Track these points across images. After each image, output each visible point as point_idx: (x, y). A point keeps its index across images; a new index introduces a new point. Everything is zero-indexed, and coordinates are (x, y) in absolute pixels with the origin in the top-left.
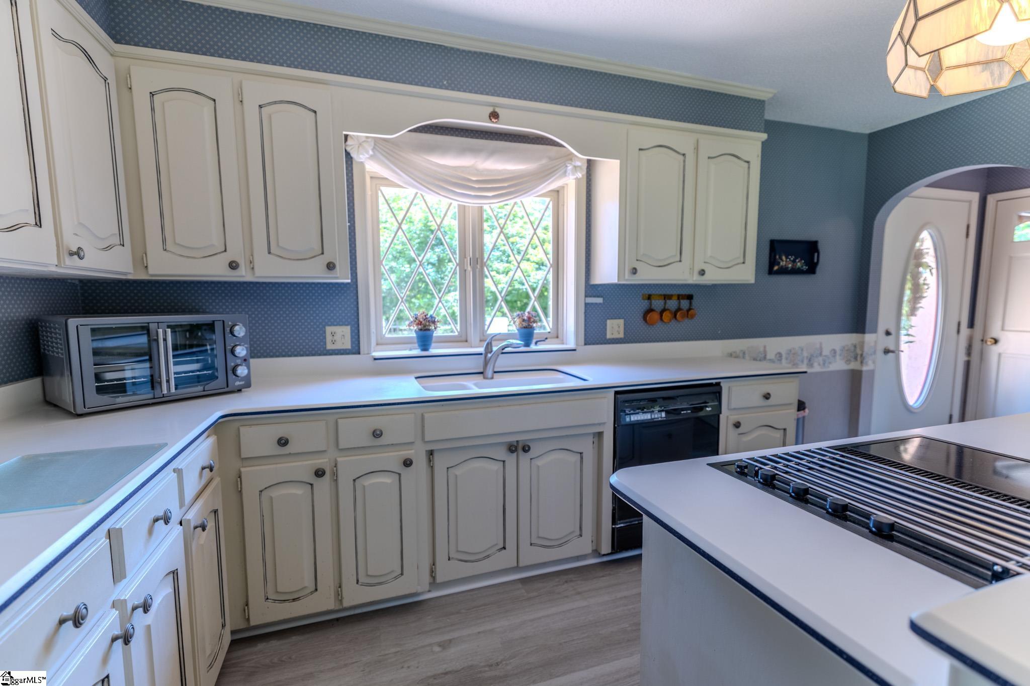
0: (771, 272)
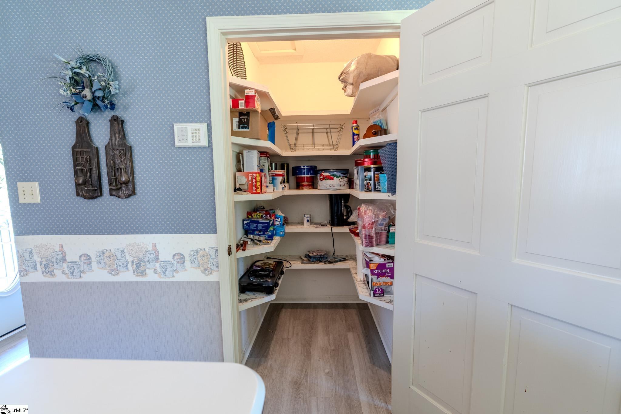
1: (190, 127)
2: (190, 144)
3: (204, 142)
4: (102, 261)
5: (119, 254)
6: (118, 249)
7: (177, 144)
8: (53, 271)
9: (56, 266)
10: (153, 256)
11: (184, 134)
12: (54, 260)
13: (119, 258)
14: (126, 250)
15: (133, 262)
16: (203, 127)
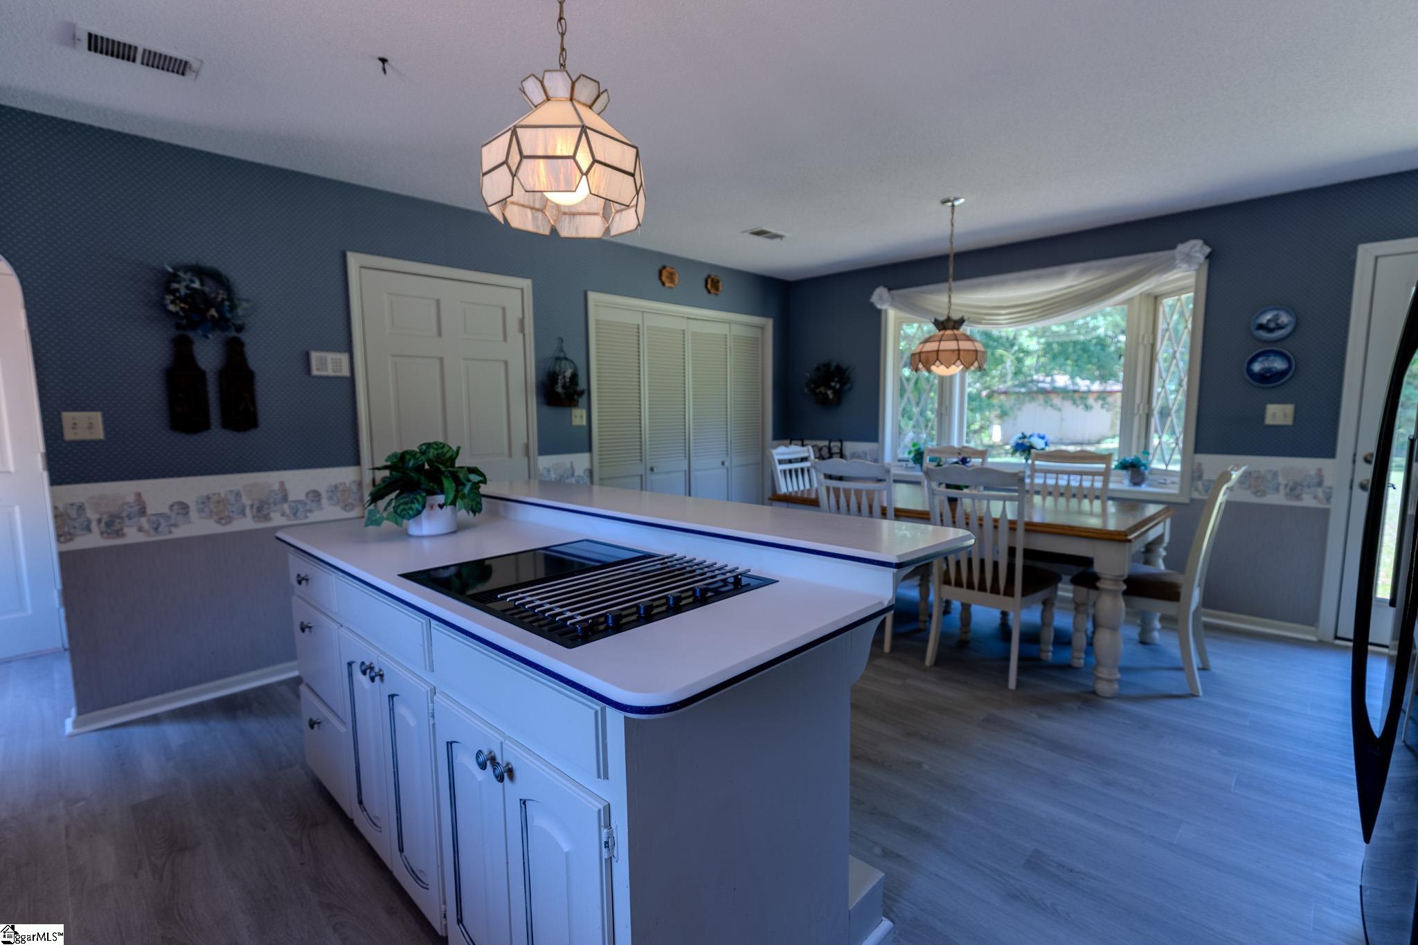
1: (330, 356)
2: (330, 373)
3: (346, 372)
4: (207, 510)
5: (232, 498)
6: (231, 491)
7: (315, 372)
8: (121, 529)
9: (127, 522)
10: (280, 496)
11: (323, 363)
12: (125, 514)
13: (233, 501)
14: (243, 493)
15: (252, 506)
16: (344, 357)
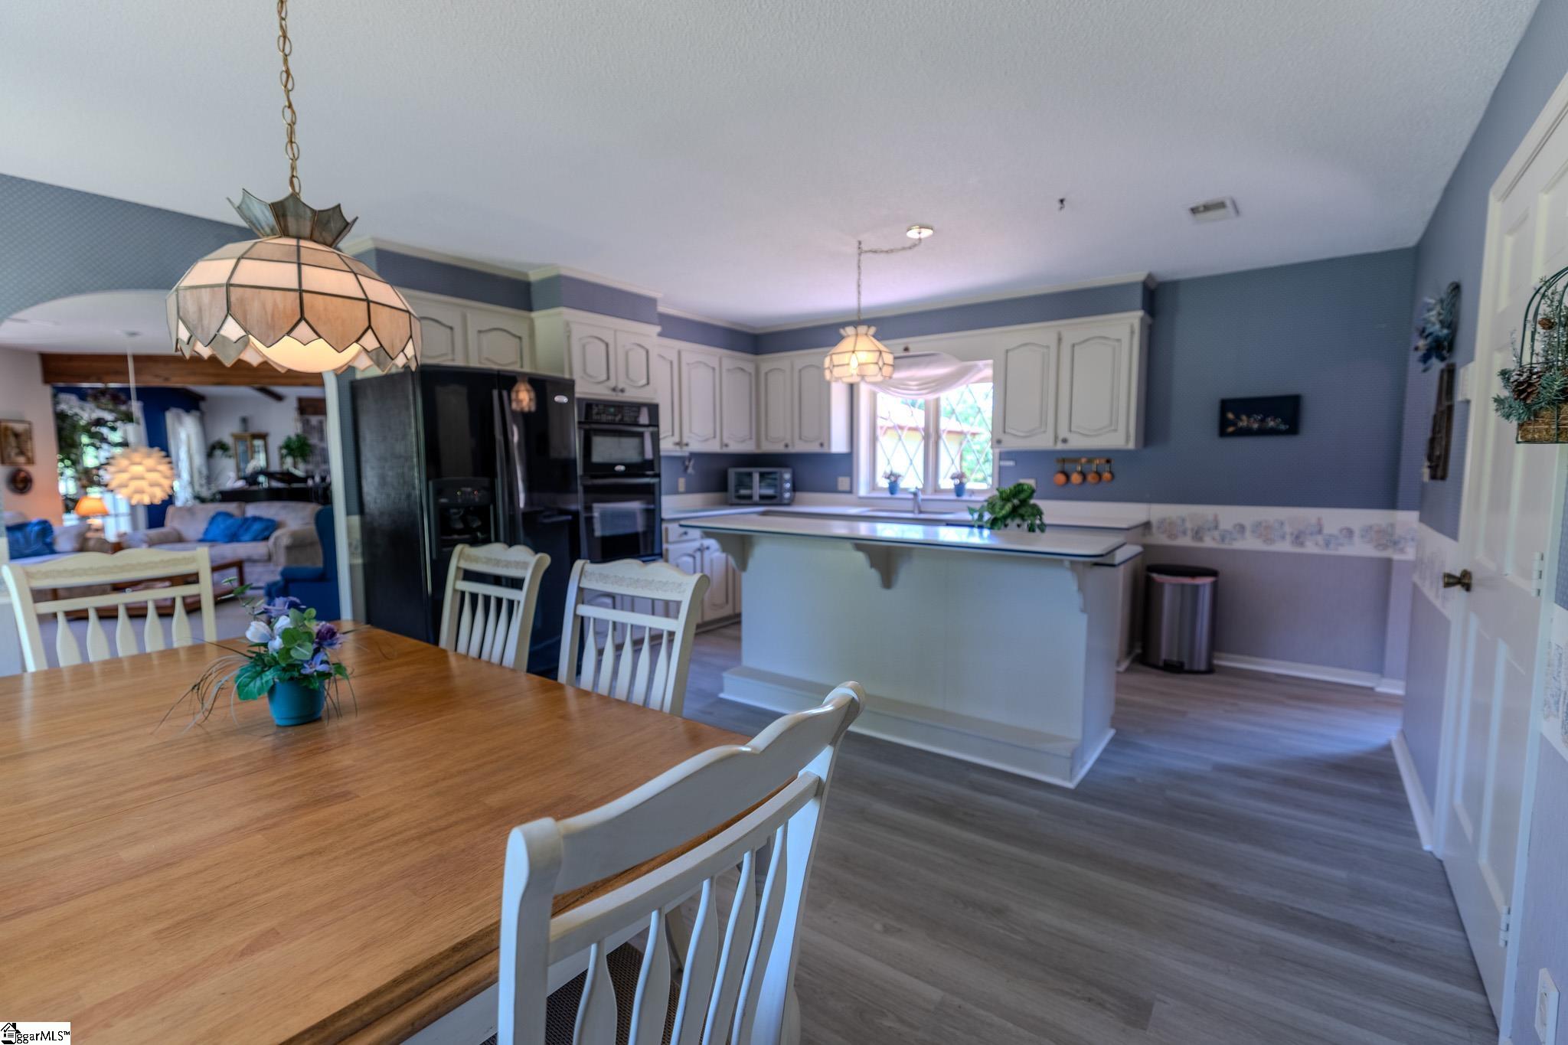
0: (1223, 433)
